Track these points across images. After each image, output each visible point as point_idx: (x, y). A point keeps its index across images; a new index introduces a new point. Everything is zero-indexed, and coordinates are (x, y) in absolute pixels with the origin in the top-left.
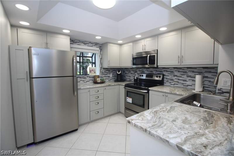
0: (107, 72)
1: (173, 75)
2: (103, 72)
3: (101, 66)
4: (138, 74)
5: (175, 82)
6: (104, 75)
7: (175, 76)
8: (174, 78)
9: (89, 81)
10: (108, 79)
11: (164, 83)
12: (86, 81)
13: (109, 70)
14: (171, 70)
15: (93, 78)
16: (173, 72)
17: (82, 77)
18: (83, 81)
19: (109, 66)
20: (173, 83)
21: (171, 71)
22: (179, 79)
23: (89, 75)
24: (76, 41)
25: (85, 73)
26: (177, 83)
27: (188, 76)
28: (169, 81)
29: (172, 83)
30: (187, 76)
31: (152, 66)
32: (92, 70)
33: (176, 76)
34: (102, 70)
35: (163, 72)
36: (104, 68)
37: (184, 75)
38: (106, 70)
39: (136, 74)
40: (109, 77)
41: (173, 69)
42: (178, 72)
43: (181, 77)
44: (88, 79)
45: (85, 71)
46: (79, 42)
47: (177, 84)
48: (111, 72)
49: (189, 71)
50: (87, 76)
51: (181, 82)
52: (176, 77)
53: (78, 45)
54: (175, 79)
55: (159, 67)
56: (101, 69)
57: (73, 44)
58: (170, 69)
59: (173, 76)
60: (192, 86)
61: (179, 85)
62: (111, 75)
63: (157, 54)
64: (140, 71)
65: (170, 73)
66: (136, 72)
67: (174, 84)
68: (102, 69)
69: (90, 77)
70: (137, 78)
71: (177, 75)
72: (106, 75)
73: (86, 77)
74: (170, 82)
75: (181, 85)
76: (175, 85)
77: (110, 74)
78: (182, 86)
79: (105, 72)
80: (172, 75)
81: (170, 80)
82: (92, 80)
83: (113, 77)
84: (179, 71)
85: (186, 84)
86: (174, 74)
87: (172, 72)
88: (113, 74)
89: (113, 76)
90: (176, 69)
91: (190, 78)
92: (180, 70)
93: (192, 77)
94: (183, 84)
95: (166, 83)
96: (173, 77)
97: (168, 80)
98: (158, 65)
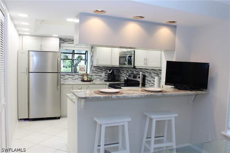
0: (99, 70)
1: (151, 77)
2: (94, 70)
3: (91, 64)
4: (129, 74)
6: (95, 74)
9: (78, 79)
10: (99, 78)
11: (145, 84)
12: (74, 79)
13: (101, 68)
15: (82, 76)
17: (70, 75)
18: (72, 78)
19: (97, 64)
22: (153, 81)
23: (78, 73)
24: (66, 40)
25: (74, 70)
31: (130, 66)
32: (82, 68)
33: (153, 77)
34: (92, 69)
36: (94, 66)
38: (98, 68)
40: (101, 76)
44: (77, 76)
45: (74, 69)
46: (69, 41)
47: (153, 86)
48: (104, 71)
50: (76, 73)
53: (68, 43)
55: (136, 67)
56: (91, 67)
57: (64, 43)
62: (103, 75)
63: (134, 54)
67: (151, 86)
68: (93, 67)
69: (78, 75)
72: (98, 73)
73: (75, 75)
74: (149, 84)
77: (102, 73)
79: (96, 70)
82: (81, 78)
83: (106, 77)
87: (150, 73)
88: (105, 73)
89: (105, 75)
90: (153, 71)
96: (151, 79)
97: (148, 81)
98: (135, 66)
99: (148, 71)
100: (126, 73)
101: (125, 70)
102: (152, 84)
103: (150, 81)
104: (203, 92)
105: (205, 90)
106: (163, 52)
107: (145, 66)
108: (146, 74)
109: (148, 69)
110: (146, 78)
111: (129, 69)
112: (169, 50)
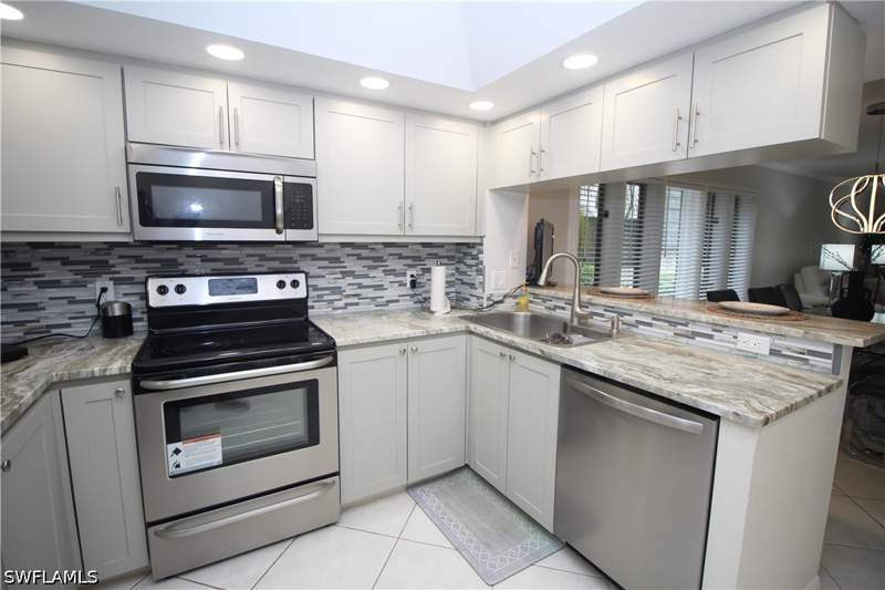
1: (341, 273)
5: (348, 296)
7: (345, 274)
8: (343, 283)
11: (308, 307)
14: (332, 250)
16: (339, 258)
20: (341, 304)
21: (332, 255)
22: (360, 286)
26: (356, 300)
27: (388, 272)
28: (325, 298)
29: (336, 304)
30: (384, 271)
33: (352, 274)
35: (296, 262)
37: (375, 268)
41: (339, 247)
42: (358, 259)
43: (366, 276)
47: (357, 304)
49: (391, 255)
51: (370, 296)
52: (350, 280)
54: (349, 284)
58: (326, 247)
59: (340, 276)
60: (397, 301)
61: (363, 304)
65: (326, 263)
67: (347, 305)
71: (353, 272)
74: (331, 301)
75: (369, 304)
76: (349, 308)
78: (373, 308)
80: (336, 273)
81: (328, 292)
84: (360, 257)
85: (382, 297)
86: (345, 267)
90: (349, 250)
91: (392, 278)
92: (365, 253)
93: (396, 275)
94: (374, 299)
95: (313, 307)
96: (342, 281)
97: (319, 293)
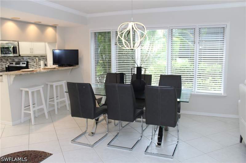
4: (9, 62)
31: (15, 55)
39: (8, 62)
55: (21, 56)
63: (18, 45)
64: (11, 59)
66: (7, 60)
70: (8, 66)
87: (33, 59)
97: (31, 66)
98: (20, 54)
99: (30, 58)
100: (5, 61)
101: (4, 59)
102: (36, 68)
103: (33, 65)
104: (75, 67)
105: (77, 65)
106: (47, 44)
107: (31, 54)
108: (29, 60)
109: (30, 56)
110: (29, 63)
111: (9, 58)
112: (52, 42)
